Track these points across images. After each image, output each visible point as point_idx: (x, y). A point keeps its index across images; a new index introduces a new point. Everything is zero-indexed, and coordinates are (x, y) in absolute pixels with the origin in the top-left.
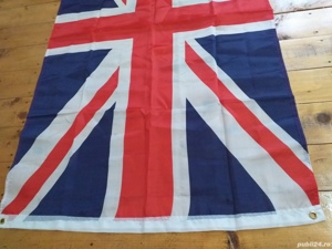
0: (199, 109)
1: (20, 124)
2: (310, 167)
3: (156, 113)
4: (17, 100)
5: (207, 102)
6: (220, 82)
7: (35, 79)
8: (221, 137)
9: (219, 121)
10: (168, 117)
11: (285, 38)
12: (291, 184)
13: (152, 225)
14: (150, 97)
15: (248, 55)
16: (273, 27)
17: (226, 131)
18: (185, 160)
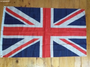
0: (22, 41)
1: (23, 6)
2: (9, 57)
3: (22, 32)
4: (30, 4)
5: (23, 42)
6: (27, 45)
7: (35, 7)
8: (16, 44)
9: (19, 44)
10: (21, 35)
11: (37, 59)
12: (6, 53)
13: (2, 32)
14: (26, 31)
15: (33, 51)
16: (40, 57)
17: (17, 45)
18: (12, 38)
